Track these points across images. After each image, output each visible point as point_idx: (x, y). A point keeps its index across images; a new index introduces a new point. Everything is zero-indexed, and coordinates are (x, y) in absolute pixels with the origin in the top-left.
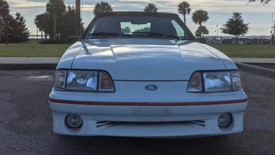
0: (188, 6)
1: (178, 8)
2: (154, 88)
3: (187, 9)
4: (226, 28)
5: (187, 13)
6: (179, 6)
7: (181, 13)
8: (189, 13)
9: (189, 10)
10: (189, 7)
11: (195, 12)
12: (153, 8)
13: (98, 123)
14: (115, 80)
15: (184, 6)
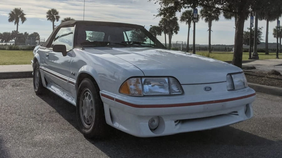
0: (57, 13)
1: (47, 15)
2: (209, 89)
3: (56, 17)
4: (91, 36)
5: (56, 20)
6: (48, 13)
7: (50, 19)
8: (58, 20)
9: (58, 18)
10: (58, 15)
11: (64, 19)
12: (20, 14)
13: (175, 122)
14: (182, 84)
15: (53, 13)
